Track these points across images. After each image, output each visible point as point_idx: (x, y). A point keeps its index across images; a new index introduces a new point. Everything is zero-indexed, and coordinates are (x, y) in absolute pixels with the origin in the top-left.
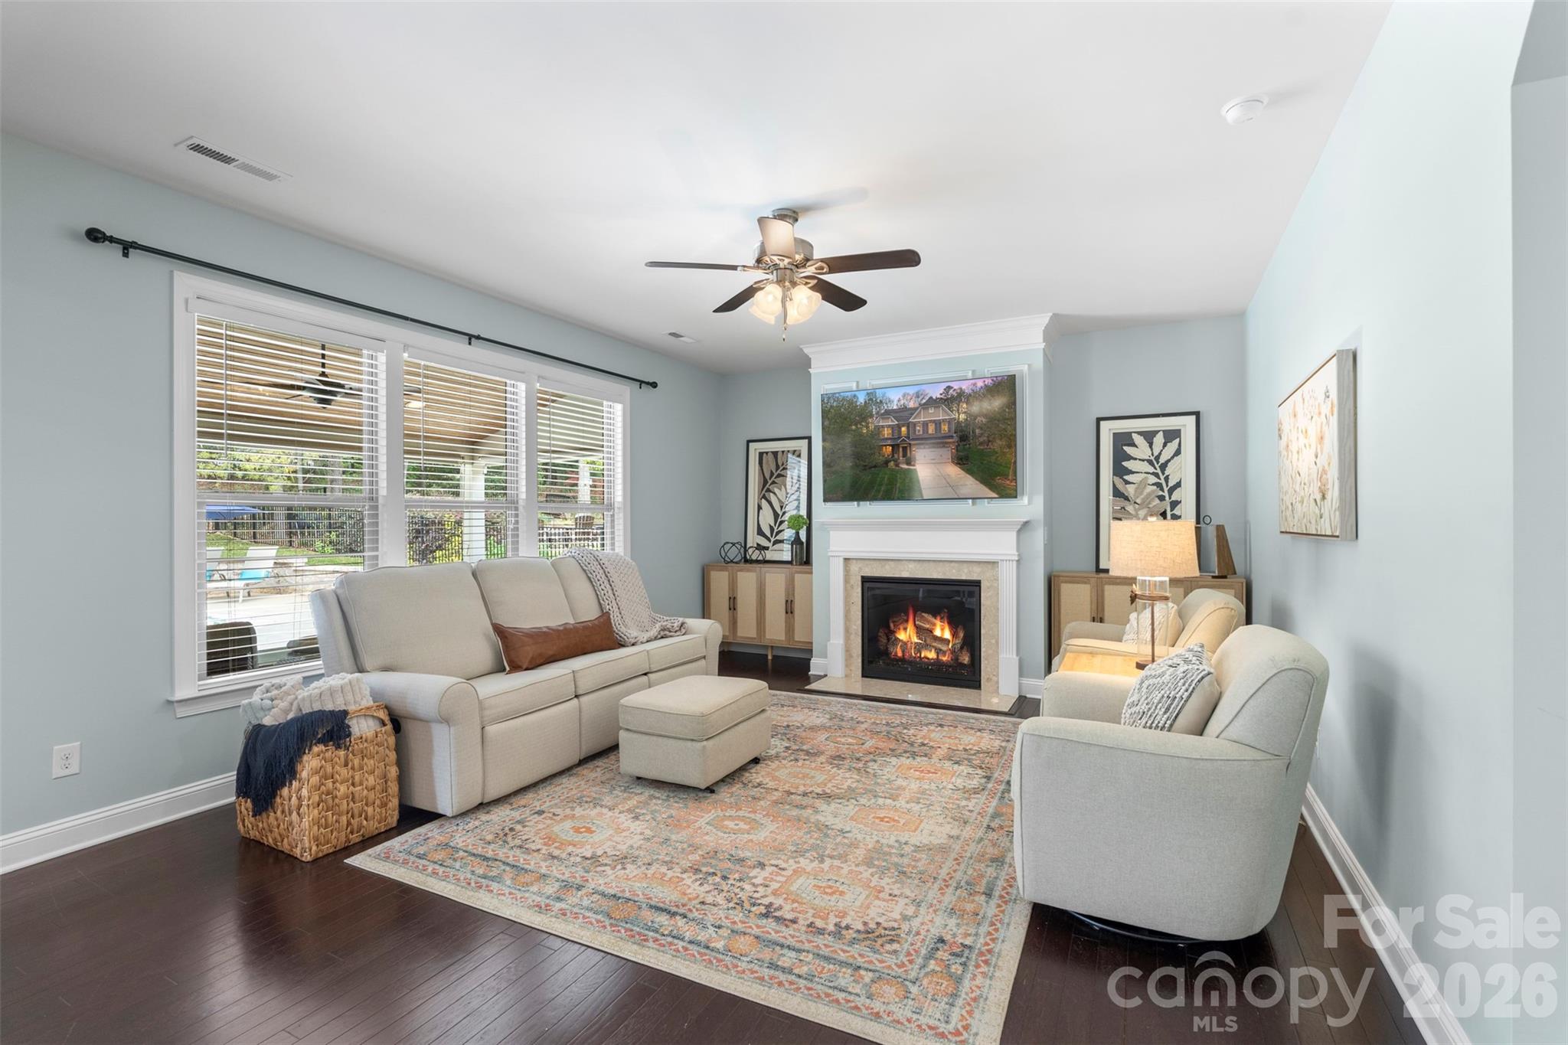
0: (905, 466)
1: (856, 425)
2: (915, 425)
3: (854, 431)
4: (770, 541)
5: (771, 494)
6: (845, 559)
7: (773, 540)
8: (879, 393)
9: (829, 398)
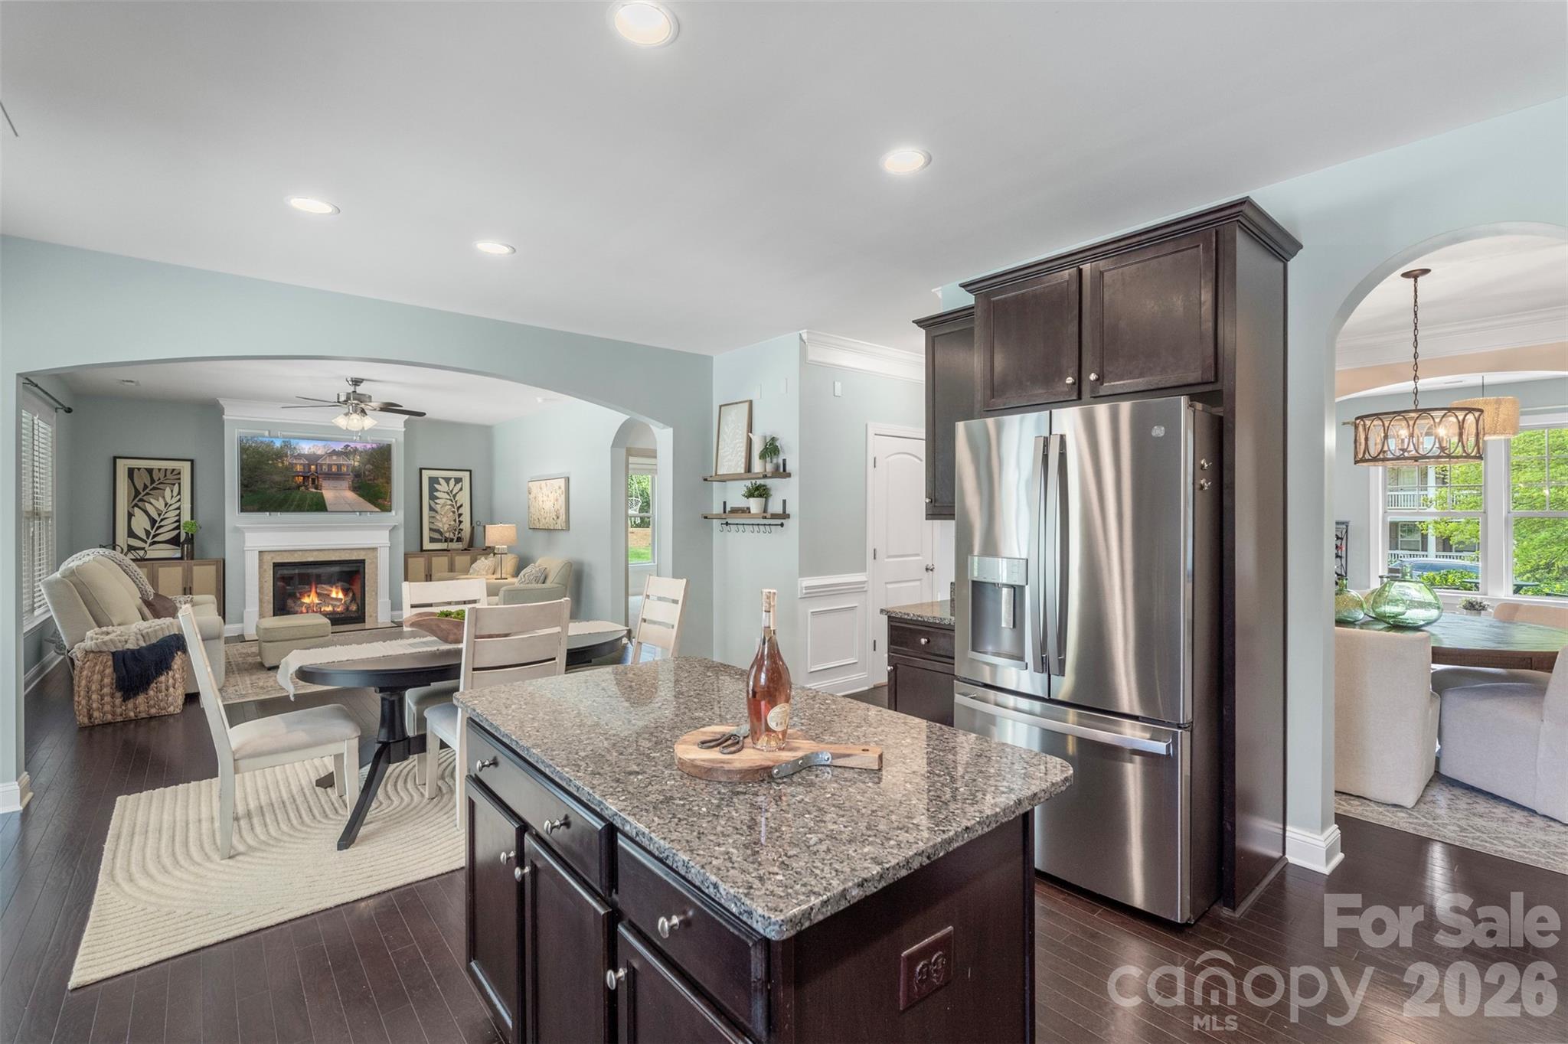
0: (314, 490)
1: (272, 461)
2: (321, 465)
3: (271, 464)
4: (146, 542)
5: (146, 504)
6: (260, 552)
7: (149, 541)
8: (293, 442)
9: (248, 440)
